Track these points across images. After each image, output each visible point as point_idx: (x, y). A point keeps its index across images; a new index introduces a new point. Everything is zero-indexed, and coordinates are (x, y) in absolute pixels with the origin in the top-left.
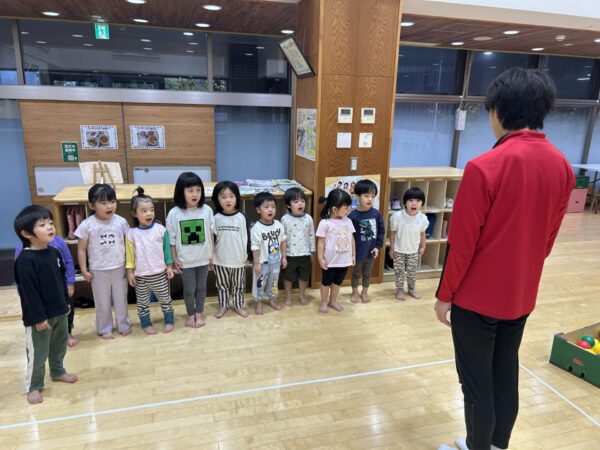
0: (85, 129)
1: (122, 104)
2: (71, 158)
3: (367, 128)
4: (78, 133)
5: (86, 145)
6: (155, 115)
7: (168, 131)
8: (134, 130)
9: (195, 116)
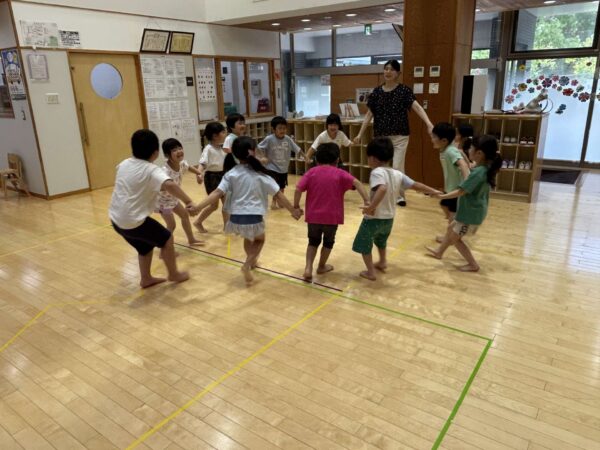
0: (358, 91)
3: (434, 80)
4: (354, 94)
5: (358, 101)
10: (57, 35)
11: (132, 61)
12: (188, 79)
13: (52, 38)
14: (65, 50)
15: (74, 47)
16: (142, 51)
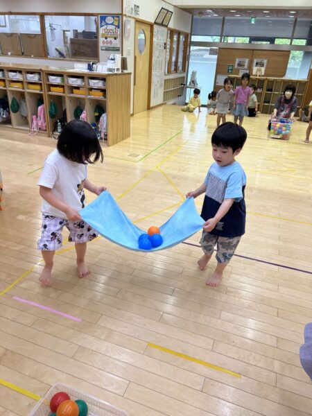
0: (237, 61)
1: (253, 50)
2: (230, 71)
4: (234, 61)
5: (236, 66)
6: (265, 55)
7: (268, 62)
8: (255, 61)
9: (281, 56)
10: (133, 7)
11: (149, 28)
12: (165, 44)
13: (132, 9)
14: (135, 18)
15: (137, 17)
16: (155, 23)
